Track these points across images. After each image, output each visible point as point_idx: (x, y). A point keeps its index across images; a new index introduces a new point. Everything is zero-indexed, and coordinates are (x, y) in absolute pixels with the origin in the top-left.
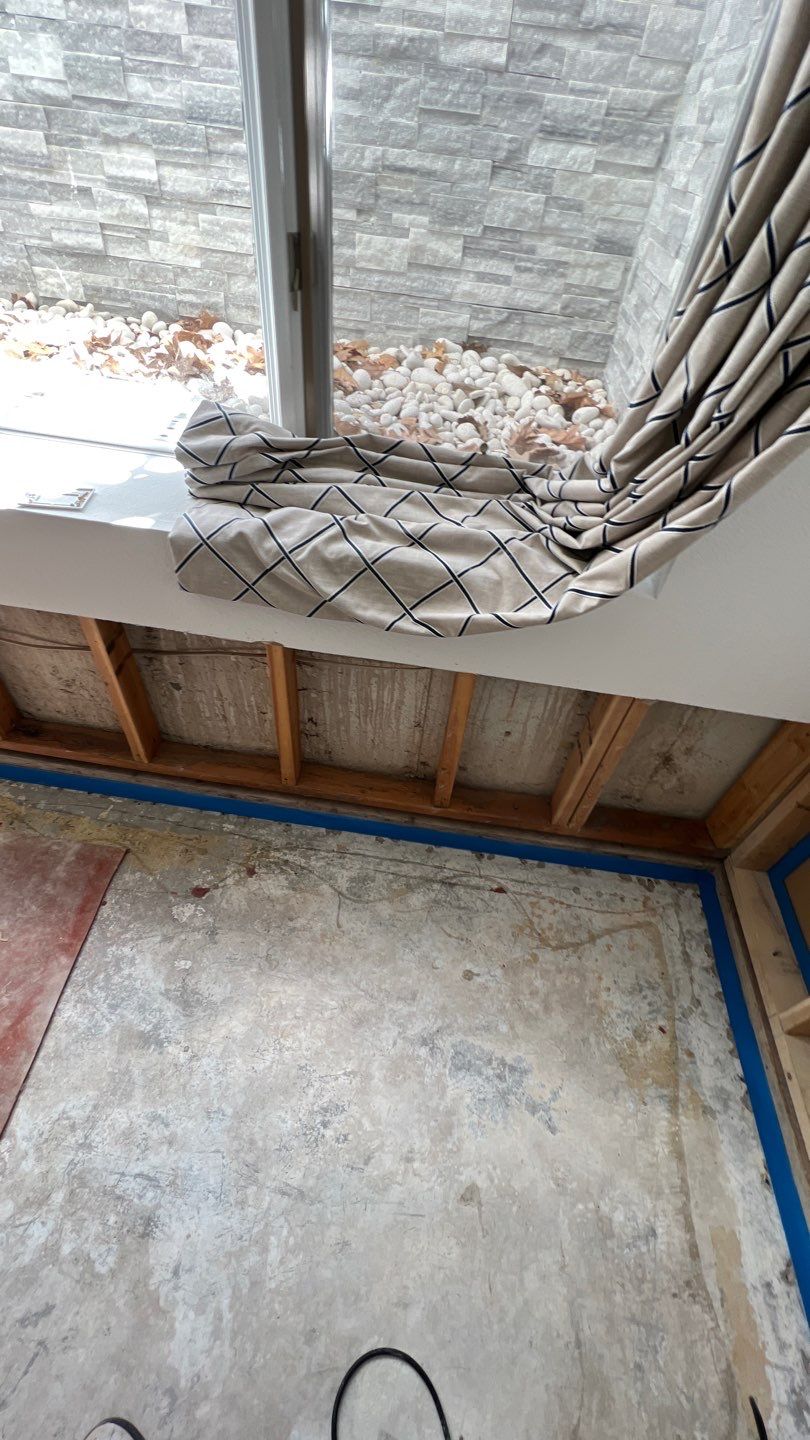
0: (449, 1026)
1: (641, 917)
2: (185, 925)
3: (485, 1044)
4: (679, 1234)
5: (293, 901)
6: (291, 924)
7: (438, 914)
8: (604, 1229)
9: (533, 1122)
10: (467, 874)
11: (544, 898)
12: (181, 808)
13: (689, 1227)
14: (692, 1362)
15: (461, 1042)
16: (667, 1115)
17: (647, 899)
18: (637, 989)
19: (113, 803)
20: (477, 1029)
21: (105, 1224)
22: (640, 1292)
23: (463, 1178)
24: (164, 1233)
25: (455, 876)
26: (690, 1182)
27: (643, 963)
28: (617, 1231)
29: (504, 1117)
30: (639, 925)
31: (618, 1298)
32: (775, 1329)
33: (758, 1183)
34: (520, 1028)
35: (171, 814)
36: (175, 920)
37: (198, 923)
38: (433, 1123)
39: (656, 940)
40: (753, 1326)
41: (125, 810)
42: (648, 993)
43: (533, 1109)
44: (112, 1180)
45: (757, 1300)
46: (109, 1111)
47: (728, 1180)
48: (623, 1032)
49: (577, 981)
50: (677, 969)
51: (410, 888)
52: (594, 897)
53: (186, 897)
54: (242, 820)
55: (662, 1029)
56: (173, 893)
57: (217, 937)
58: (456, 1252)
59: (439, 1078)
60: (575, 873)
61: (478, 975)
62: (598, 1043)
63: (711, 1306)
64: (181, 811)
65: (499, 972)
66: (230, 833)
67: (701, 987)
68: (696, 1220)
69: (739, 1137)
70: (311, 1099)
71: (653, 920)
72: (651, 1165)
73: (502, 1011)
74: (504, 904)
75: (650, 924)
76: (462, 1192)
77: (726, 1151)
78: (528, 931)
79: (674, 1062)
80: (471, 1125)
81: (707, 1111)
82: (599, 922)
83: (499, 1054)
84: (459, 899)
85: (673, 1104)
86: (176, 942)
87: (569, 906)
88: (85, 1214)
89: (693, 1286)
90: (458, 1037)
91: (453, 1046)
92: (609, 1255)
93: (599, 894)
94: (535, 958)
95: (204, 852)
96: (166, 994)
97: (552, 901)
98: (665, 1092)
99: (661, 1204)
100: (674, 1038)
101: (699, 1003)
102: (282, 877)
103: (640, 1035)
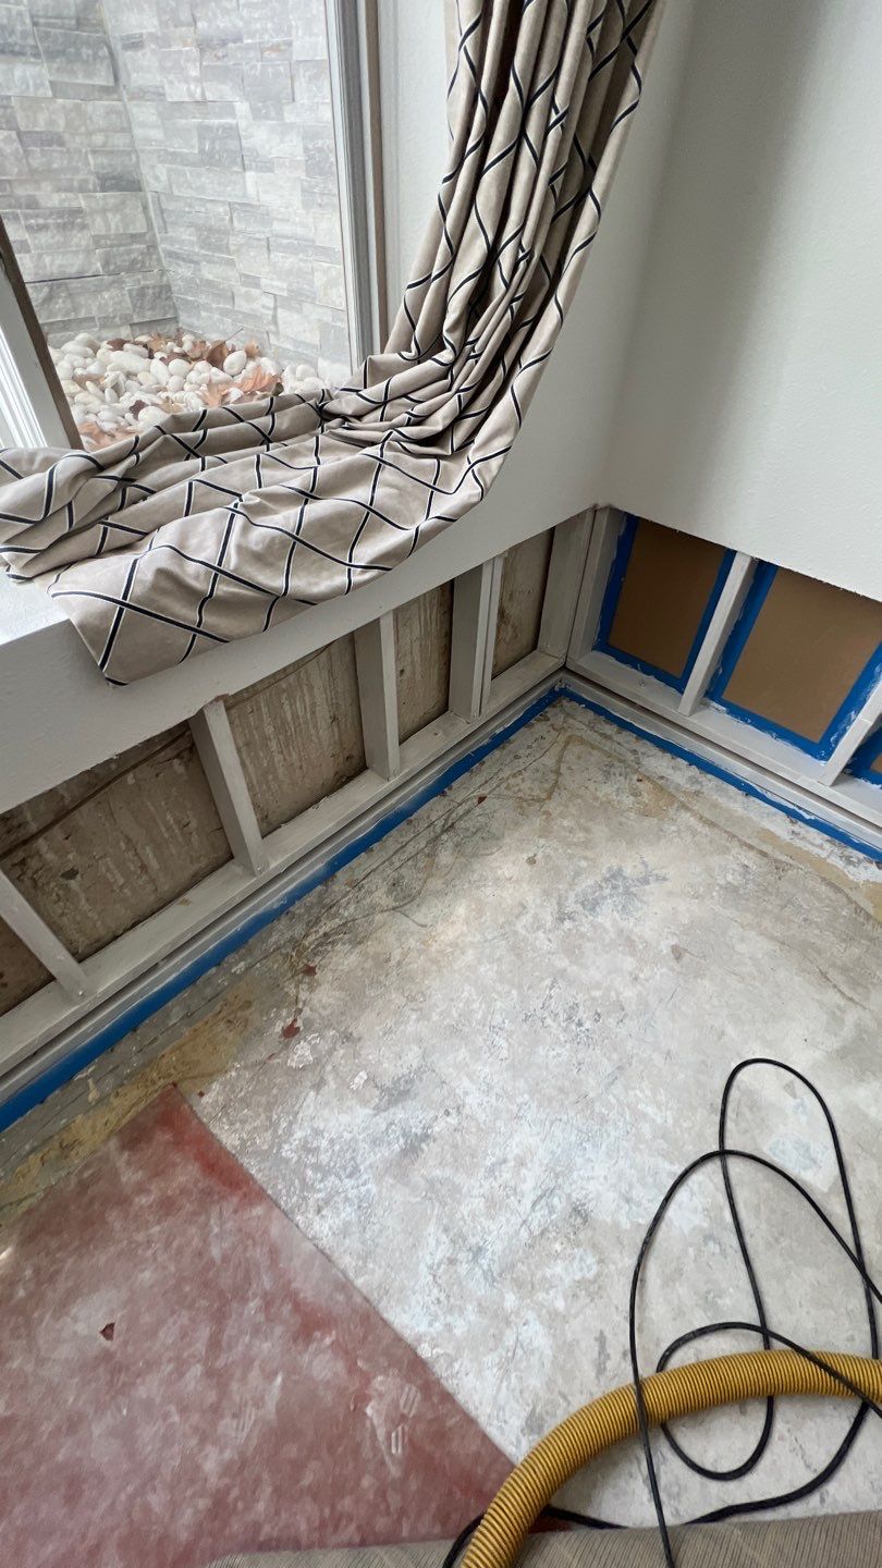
0: (560, 897)
1: (562, 738)
2: (317, 1062)
3: (587, 883)
4: (751, 854)
5: (371, 950)
6: (393, 962)
7: (469, 850)
8: (732, 890)
9: (653, 887)
10: (450, 812)
11: (508, 779)
12: (170, 1004)
13: (751, 847)
14: (812, 893)
15: (576, 895)
16: (689, 814)
17: (552, 725)
18: (607, 774)
19: (87, 1077)
20: (573, 880)
21: (557, 1256)
22: (771, 894)
23: (665, 951)
24: (593, 1199)
25: (446, 820)
26: (729, 830)
27: (593, 759)
28: (736, 884)
29: (642, 901)
30: (567, 743)
31: (770, 907)
32: (813, 845)
33: (745, 800)
34: (590, 854)
35: (168, 1016)
36: (304, 1068)
37: (324, 1046)
38: (620, 948)
39: (582, 741)
40: (808, 853)
41: (111, 1067)
42: (613, 770)
43: (645, 881)
44: (524, 1234)
45: (798, 843)
46: (458, 1216)
47: (736, 811)
48: (628, 801)
49: (579, 801)
50: (607, 746)
51: (432, 855)
52: (528, 751)
53: (287, 1046)
54: (243, 951)
55: (639, 780)
56: (270, 1057)
57: (355, 1035)
58: (706, 982)
59: (594, 926)
60: (504, 748)
61: (535, 855)
62: (627, 818)
63: (791, 865)
64: (173, 1006)
65: (542, 841)
66: (248, 968)
67: (627, 742)
68: (749, 841)
69: (718, 790)
70: (555, 1025)
71: (569, 734)
72: (711, 842)
73: (571, 857)
74: (494, 804)
75: (570, 737)
76: (672, 956)
77: (722, 800)
78: (525, 805)
79: (662, 789)
80: (635, 925)
81: (697, 793)
82: (549, 761)
83: (599, 878)
84: (467, 830)
85: (684, 807)
86: (330, 1078)
87: (525, 769)
88: (539, 1274)
89: (779, 867)
90: (572, 895)
91: (576, 902)
92: (746, 897)
93: (529, 747)
94: (548, 814)
95: (248, 1004)
96: (378, 1110)
97: (514, 776)
98: (676, 805)
99: (734, 852)
100: (648, 778)
101: (635, 751)
102: (339, 947)
103: (636, 794)
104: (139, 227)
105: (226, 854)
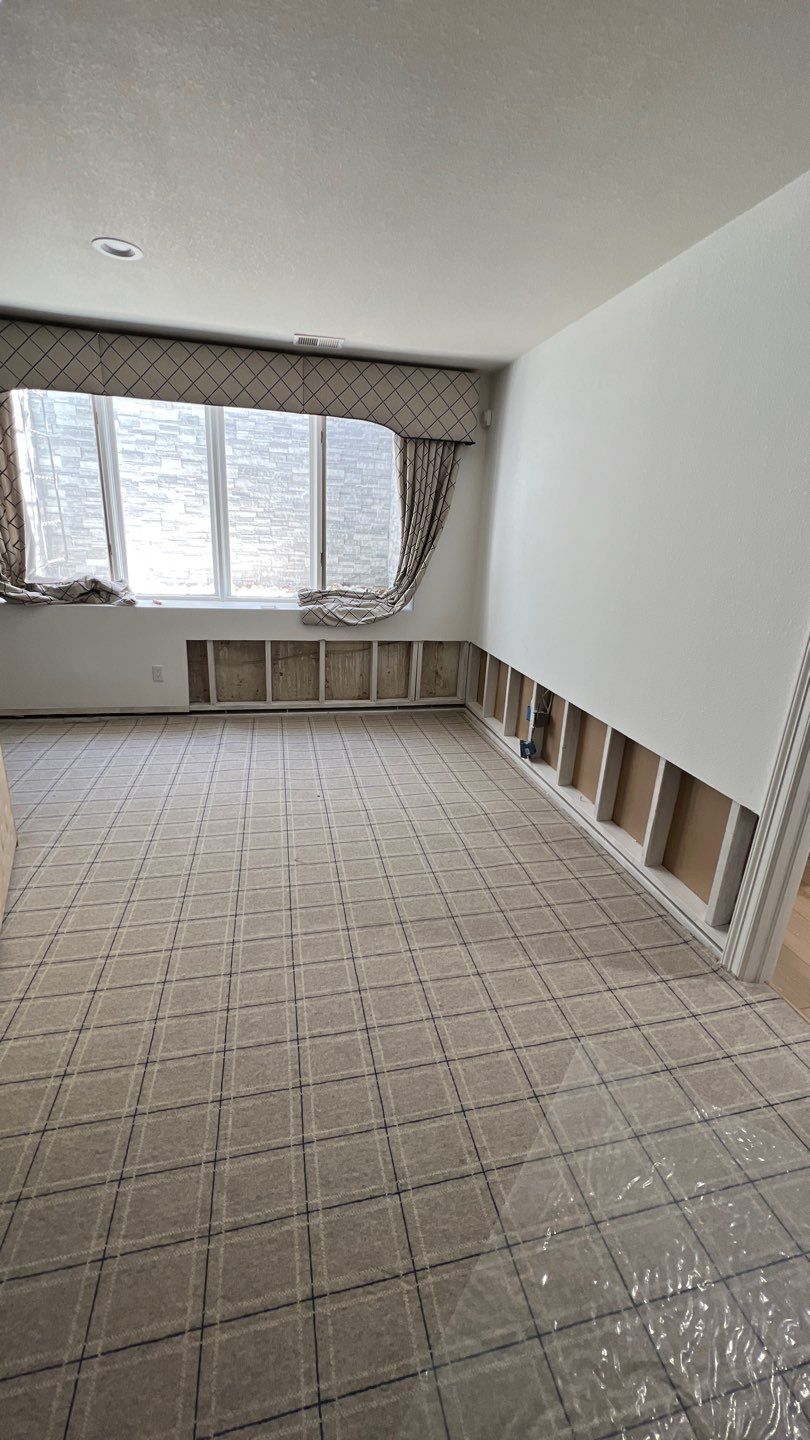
104: (384, 565)
105: (317, 698)
